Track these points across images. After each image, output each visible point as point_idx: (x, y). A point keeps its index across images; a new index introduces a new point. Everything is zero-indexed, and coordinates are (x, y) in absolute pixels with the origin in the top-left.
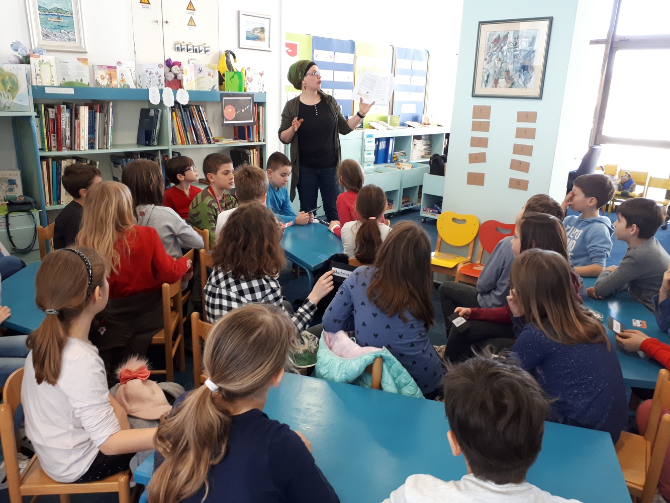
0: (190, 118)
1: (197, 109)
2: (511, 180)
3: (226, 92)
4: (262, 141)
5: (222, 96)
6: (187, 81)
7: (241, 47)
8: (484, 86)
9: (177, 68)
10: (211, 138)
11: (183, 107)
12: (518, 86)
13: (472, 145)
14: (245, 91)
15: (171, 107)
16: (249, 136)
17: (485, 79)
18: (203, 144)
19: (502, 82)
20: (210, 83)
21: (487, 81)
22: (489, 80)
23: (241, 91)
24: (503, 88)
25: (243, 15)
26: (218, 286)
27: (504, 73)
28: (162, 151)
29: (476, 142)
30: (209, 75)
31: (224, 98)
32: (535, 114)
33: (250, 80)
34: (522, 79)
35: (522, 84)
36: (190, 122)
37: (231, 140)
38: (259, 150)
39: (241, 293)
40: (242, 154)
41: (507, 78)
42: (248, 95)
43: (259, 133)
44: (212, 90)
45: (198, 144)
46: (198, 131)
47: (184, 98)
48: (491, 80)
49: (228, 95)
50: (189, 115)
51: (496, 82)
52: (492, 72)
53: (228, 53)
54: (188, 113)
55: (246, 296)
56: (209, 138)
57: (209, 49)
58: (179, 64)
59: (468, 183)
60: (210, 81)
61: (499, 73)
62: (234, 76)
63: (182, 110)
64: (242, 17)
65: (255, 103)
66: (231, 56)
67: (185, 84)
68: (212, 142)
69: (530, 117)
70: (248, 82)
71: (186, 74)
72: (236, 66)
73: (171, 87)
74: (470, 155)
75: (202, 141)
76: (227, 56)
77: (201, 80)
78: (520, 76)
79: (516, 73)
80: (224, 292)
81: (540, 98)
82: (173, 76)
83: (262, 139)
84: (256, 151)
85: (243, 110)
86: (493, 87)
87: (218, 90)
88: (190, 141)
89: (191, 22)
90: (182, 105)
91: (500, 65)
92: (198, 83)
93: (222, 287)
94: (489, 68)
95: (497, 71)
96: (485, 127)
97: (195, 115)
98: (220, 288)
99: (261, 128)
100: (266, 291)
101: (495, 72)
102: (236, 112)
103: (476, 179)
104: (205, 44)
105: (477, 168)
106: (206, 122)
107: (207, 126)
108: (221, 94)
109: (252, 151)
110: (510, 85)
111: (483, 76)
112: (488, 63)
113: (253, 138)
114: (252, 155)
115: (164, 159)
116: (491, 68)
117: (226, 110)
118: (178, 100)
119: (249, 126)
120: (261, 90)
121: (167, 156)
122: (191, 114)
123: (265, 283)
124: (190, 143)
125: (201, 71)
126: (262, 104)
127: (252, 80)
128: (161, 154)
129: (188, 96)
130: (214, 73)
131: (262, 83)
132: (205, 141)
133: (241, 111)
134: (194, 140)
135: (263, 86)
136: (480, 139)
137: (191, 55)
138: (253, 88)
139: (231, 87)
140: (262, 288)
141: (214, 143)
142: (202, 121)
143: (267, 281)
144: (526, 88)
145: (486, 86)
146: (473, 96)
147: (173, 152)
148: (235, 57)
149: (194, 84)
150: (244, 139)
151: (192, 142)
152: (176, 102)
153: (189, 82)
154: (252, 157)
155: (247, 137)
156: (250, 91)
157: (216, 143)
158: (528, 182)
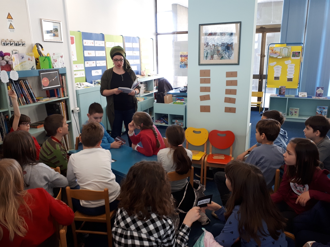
0: (20, 89)
1: (24, 82)
2: (226, 108)
3: (41, 69)
4: (66, 96)
5: (40, 72)
6: (15, 65)
7: (45, 40)
8: (205, 59)
9: (8, 57)
10: (35, 99)
11: (14, 82)
12: (225, 58)
13: (201, 91)
14: (53, 68)
15: (7, 83)
16: (58, 94)
17: (206, 55)
18: (30, 103)
19: (215, 56)
20: (30, 65)
21: (207, 57)
22: (208, 56)
23: (51, 68)
24: (216, 60)
25: (44, 21)
26: (128, 229)
27: (216, 52)
28: (4, 113)
29: (203, 89)
30: (29, 60)
31: (41, 74)
32: (236, 73)
33: (55, 61)
34: (227, 55)
35: (227, 57)
36: (21, 91)
37: (48, 99)
38: (64, 102)
39: (150, 233)
40: (54, 106)
41: (218, 54)
42: (56, 70)
43: (63, 92)
44: (32, 69)
45: (27, 104)
46: (26, 96)
47: (15, 76)
48: (209, 56)
49: (43, 71)
50: (19, 87)
51: (212, 57)
52: (209, 51)
53: (37, 45)
54: (18, 85)
55: (154, 235)
56: (34, 99)
57: (25, 43)
58: (9, 54)
59: (201, 111)
60: (30, 63)
61: (213, 52)
62: (45, 59)
63: (14, 84)
64: (43, 22)
65: (60, 74)
66: (40, 47)
67: (14, 67)
68: (36, 102)
69: (234, 74)
70: (54, 62)
71: (14, 60)
72: (44, 53)
73: (5, 70)
74: (201, 97)
75: (29, 102)
76: (37, 47)
77: (24, 63)
78: (226, 53)
79: (224, 51)
80: (136, 234)
81: (238, 64)
82: (6, 63)
83: (66, 95)
84: (63, 102)
85: (53, 80)
86: (210, 59)
87: (36, 69)
88: (21, 103)
89: (11, 27)
90: (15, 81)
91: (214, 47)
92: (22, 65)
93: (132, 230)
94: (207, 49)
95: (212, 50)
96: (208, 81)
97: (23, 86)
98: (131, 231)
99: (65, 89)
100: (167, 228)
101: (211, 51)
102: (49, 81)
103: (205, 109)
104: (22, 40)
105: (205, 103)
106: (31, 90)
107: (31, 92)
108: (39, 71)
109: (61, 103)
110: (220, 58)
111: (204, 54)
112: (206, 47)
113: (60, 96)
114: (61, 105)
115: (5, 117)
116: (208, 49)
117: (43, 81)
118: (11, 78)
119: (57, 89)
120: (62, 66)
121: (8, 115)
122: (21, 86)
123: (165, 222)
124: (22, 104)
125: (23, 58)
126: (64, 74)
127: (56, 61)
128: (3, 115)
129: (18, 75)
130: (32, 58)
131: (63, 62)
132: (31, 101)
133: (52, 80)
134: (24, 102)
135: (63, 63)
136: (205, 88)
137: (14, 48)
138: (58, 65)
139: (44, 66)
140: (164, 226)
141: (37, 102)
142: (28, 89)
143: (166, 220)
144: (230, 59)
145: (206, 59)
146: (199, 65)
147: (11, 111)
148: (42, 47)
149: (19, 66)
150: (55, 96)
151: (23, 103)
152: (10, 79)
153: (16, 65)
154: (61, 107)
155: (56, 95)
156: (56, 68)
157: (38, 101)
158: (235, 108)
